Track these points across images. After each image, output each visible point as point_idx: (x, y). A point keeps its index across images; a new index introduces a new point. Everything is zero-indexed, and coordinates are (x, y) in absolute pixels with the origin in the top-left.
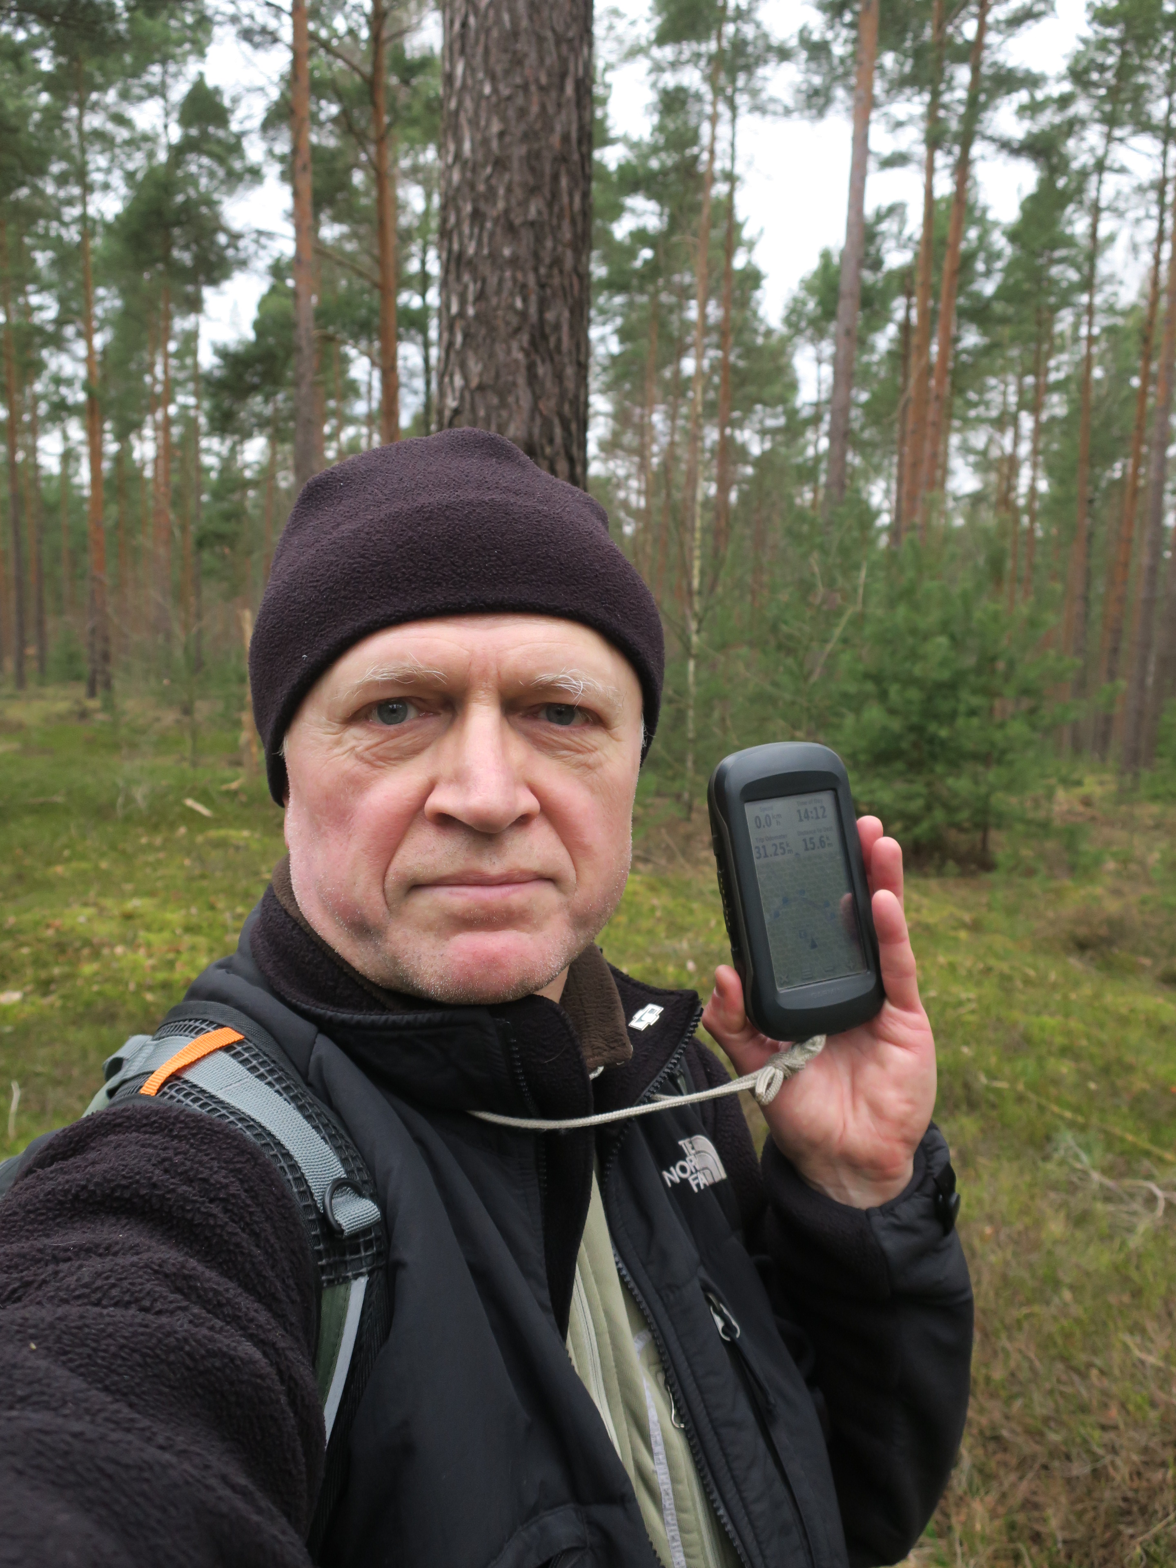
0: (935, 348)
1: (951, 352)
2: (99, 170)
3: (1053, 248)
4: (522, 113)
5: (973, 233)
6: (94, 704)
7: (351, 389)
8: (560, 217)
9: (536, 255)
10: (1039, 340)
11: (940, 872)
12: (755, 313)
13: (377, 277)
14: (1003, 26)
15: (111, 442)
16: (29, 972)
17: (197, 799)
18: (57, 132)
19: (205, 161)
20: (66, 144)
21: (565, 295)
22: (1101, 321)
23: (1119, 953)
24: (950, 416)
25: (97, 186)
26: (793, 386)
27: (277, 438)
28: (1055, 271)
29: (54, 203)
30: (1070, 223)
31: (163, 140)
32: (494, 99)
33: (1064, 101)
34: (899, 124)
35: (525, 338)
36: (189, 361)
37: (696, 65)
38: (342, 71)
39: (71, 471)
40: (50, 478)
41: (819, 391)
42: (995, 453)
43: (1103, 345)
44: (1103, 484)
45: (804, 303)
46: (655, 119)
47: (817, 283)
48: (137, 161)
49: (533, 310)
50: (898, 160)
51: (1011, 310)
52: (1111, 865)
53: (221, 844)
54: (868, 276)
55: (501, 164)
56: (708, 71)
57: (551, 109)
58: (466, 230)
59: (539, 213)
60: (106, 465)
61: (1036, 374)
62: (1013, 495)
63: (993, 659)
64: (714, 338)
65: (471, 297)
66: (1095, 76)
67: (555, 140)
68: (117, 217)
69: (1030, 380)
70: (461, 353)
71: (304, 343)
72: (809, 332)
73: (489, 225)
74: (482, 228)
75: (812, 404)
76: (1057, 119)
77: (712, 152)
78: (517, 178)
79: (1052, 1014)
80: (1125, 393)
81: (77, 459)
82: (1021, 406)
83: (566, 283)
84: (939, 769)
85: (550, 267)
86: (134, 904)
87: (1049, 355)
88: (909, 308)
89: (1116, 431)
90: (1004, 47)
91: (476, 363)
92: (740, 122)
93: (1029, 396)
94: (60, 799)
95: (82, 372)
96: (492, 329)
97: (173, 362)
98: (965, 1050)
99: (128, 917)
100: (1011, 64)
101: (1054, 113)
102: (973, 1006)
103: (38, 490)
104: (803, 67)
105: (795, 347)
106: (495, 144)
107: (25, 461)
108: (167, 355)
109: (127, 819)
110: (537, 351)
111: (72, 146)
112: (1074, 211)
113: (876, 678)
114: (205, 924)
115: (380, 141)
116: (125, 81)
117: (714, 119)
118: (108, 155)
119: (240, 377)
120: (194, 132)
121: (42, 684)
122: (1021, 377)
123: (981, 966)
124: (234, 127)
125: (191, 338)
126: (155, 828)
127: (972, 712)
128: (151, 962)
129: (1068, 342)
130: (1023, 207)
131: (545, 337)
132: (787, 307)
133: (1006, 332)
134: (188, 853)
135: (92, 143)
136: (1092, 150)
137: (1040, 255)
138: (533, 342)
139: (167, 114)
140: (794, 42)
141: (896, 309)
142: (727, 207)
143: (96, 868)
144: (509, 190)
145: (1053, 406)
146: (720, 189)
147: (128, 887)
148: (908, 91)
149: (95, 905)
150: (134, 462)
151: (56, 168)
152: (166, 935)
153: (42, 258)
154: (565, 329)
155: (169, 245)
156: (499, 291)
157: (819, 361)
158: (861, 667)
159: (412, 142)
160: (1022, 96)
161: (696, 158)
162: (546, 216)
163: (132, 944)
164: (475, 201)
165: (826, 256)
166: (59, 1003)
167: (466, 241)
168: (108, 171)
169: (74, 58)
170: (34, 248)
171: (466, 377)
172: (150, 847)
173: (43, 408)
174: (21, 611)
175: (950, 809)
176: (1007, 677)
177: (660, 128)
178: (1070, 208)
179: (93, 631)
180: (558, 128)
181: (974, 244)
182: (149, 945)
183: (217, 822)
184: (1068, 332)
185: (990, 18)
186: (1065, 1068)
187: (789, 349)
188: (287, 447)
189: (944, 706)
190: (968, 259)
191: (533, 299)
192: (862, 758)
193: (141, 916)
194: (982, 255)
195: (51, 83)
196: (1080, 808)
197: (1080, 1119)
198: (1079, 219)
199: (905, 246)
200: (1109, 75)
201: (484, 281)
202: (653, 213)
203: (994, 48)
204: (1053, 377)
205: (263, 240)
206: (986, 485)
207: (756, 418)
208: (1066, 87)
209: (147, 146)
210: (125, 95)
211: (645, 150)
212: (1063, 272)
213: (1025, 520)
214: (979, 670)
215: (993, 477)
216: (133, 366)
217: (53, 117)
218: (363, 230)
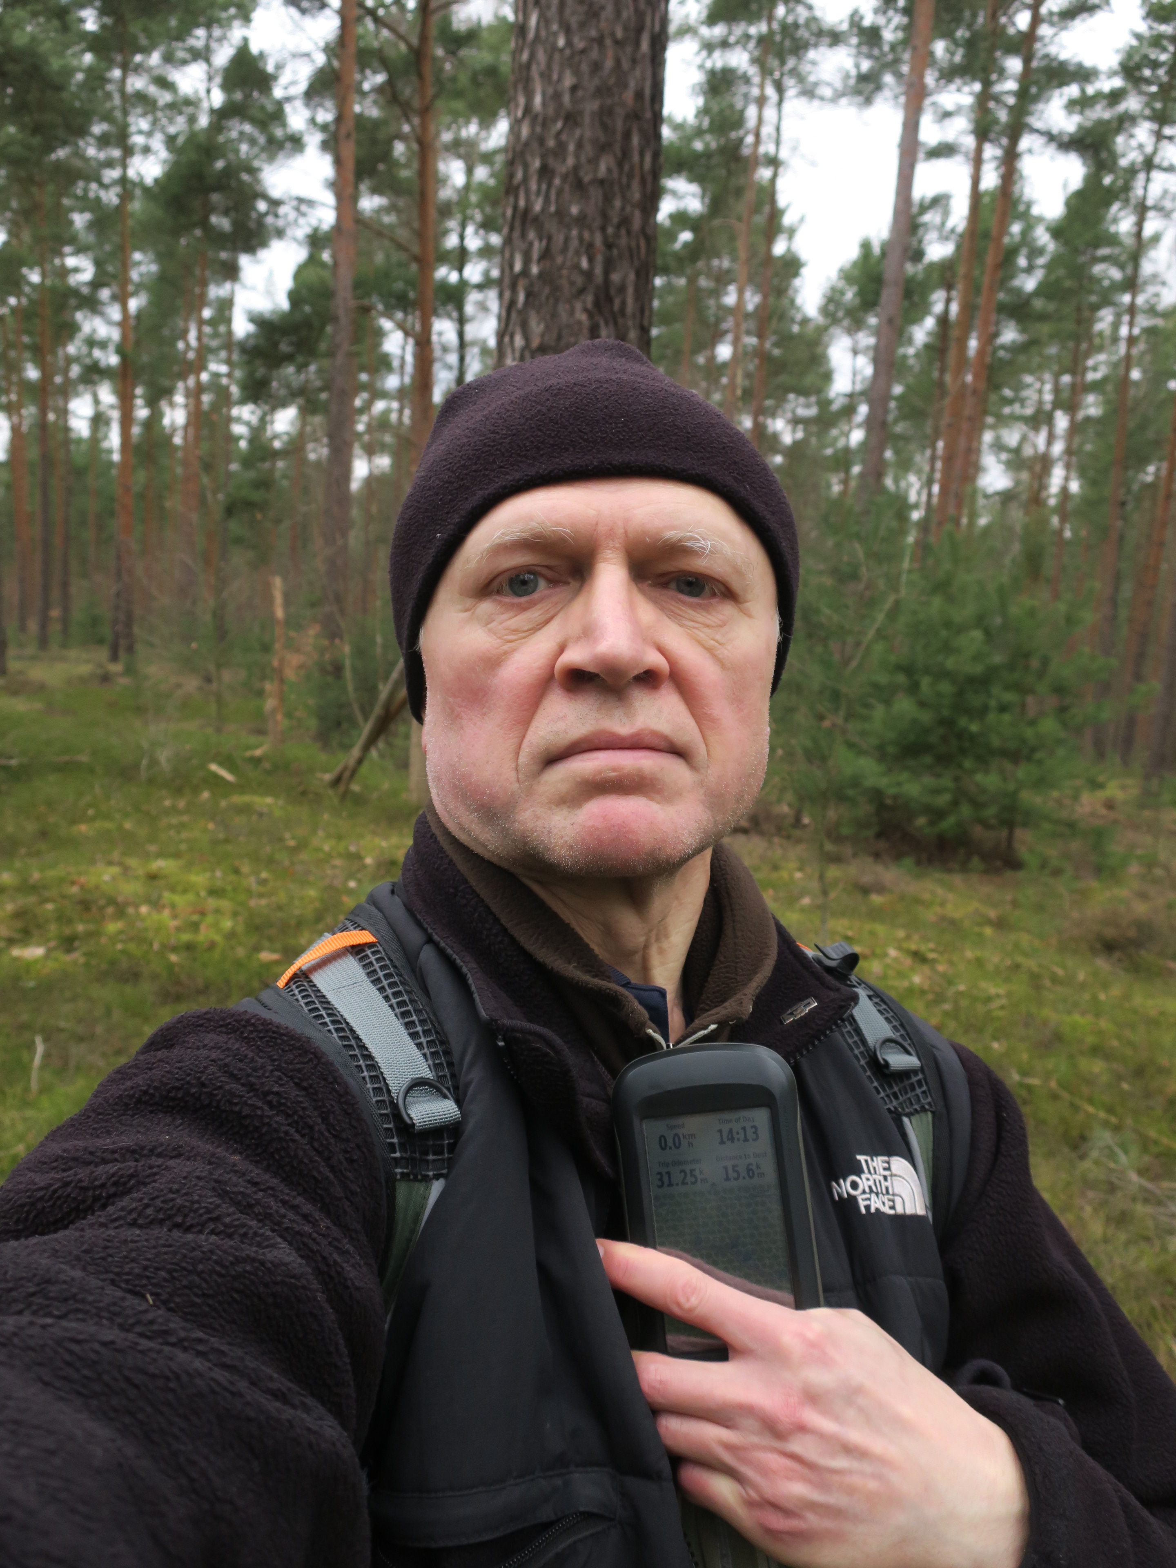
0: (973, 344)
1: (989, 349)
2: (140, 132)
3: (1096, 246)
4: (596, 67)
5: (1016, 228)
6: (116, 668)
7: (384, 363)
8: (630, 176)
9: (604, 215)
10: (1077, 338)
11: (965, 868)
12: (792, 302)
13: (416, 249)
14: (1055, 19)
15: (142, 407)
16: (53, 928)
17: (221, 764)
18: (100, 93)
19: (248, 128)
20: (108, 105)
21: (631, 256)
22: (1143, 322)
23: (1146, 956)
24: (985, 412)
25: (137, 149)
26: (827, 377)
27: (309, 409)
28: (1098, 269)
29: (93, 164)
30: (1115, 221)
31: (205, 105)
32: (568, 52)
33: (1115, 97)
34: (947, 115)
35: (589, 299)
36: (222, 329)
37: (745, 48)
38: (387, 41)
39: (100, 435)
40: (79, 441)
41: (854, 383)
42: (1028, 451)
43: (1141, 346)
44: (1135, 487)
45: (842, 293)
46: (700, 101)
47: (856, 273)
48: (178, 125)
49: (598, 270)
50: (944, 150)
51: (1051, 307)
52: (1134, 868)
53: (245, 810)
54: (910, 269)
55: (572, 119)
56: (756, 53)
57: (626, 65)
58: (534, 186)
59: (609, 170)
60: (136, 430)
61: (1073, 372)
62: (1044, 494)
63: (1027, 655)
64: (752, 325)
65: (535, 255)
66: (1147, 73)
67: (629, 96)
68: (156, 181)
69: (1066, 379)
70: (523, 312)
71: (341, 313)
72: (846, 322)
73: (557, 181)
74: (549, 186)
75: (846, 395)
76: (1107, 115)
77: (757, 135)
78: (588, 134)
79: (1083, 1014)
80: (1162, 395)
81: (108, 422)
82: (1057, 404)
83: (633, 244)
84: (968, 764)
85: (618, 227)
86: (159, 864)
87: (1088, 355)
88: (948, 301)
89: (1150, 434)
90: (1056, 39)
91: (538, 324)
92: (787, 106)
93: (1065, 395)
94: (84, 758)
95: (115, 335)
96: (556, 289)
97: (207, 329)
98: (995, 1045)
99: (153, 877)
100: (1063, 56)
101: (1103, 109)
102: (1003, 1001)
103: (68, 451)
104: (853, 51)
105: (831, 338)
106: (566, 99)
107: (56, 422)
108: (201, 322)
109: (151, 781)
110: (600, 312)
111: (113, 108)
112: (1120, 209)
113: (908, 669)
114: (229, 888)
115: (425, 112)
116: (170, 45)
117: (761, 101)
118: (150, 118)
119: (276, 345)
120: (238, 96)
121: (64, 646)
122: (1057, 376)
123: (1009, 962)
124: (278, 93)
125: (225, 306)
126: (179, 791)
127: (1003, 708)
128: (173, 923)
129: (1107, 342)
130: (1068, 203)
131: (609, 300)
132: (824, 296)
133: (1045, 329)
134: (212, 818)
135: (134, 106)
136: (1141, 147)
137: (1084, 253)
138: (597, 304)
139: (210, 79)
140: (845, 27)
141: (935, 302)
142: (769, 193)
143: (120, 828)
144: (580, 146)
145: (1087, 406)
146: (765, 173)
147: (152, 848)
148: (958, 81)
149: (120, 864)
150: (163, 428)
151: (97, 129)
152: (190, 897)
153: (80, 220)
154: (630, 291)
155: (209, 209)
156: (564, 250)
157: (855, 352)
158: (893, 659)
159: (456, 115)
160: (1073, 90)
161: (741, 140)
162: (615, 174)
163: (156, 904)
164: (543, 157)
165: (866, 246)
166: (82, 960)
167: (533, 197)
168: (149, 134)
169: (120, 20)
170: (72, 210)
171: (527, 337)
172: (174, 810)
173: (75, 371)
174: (46, 572)
175: (977, 805)
176: (1041, 674)
177: (704, 111)
178: (1115, 208)
179: (118, 595)
180: (632, 84)
181: (1017, 239)
182: (173, 906)
183: (241, 788)
184: (1108, 332)
185: (1043, 10)
186: (1097, 1067)
187: (826, 339)
188: (317, 420)
189: (975, 700)
190: (1011, 253)
191: (599, 259)
192: (891, 749)
193: (166, 877)
194: (1024, 251)
195: (95, 43)
196: (1103, 811)
197: (1114, 1120)
198: (1124, 218)
199: (947, 239)
200: (1161, 72)
201: (550, 238)
202: (694, 195)
203: (1047, 40)
204: (1091, 376)
205: (304, 208)
206: (1017, 483)
207: (789, 407)
208: (1118, 82)
209: (190, 110)
210: (169, 58)
211: (689, 131)
212: (1105, 271)
213: (1055, 521)
214: (1011, 666)
215: (1025, 476)
216: (166, 332)
217: (96, 78)
218: (401, 202)
